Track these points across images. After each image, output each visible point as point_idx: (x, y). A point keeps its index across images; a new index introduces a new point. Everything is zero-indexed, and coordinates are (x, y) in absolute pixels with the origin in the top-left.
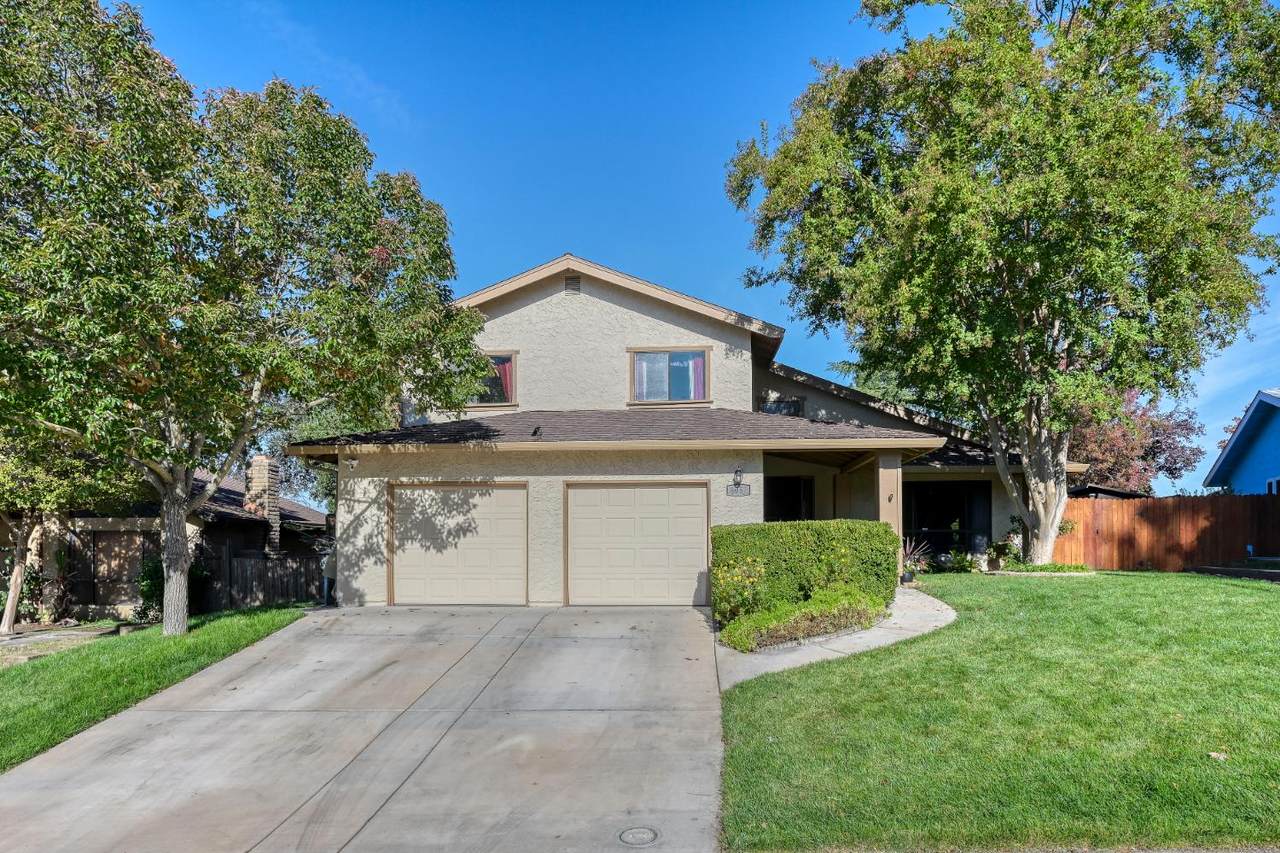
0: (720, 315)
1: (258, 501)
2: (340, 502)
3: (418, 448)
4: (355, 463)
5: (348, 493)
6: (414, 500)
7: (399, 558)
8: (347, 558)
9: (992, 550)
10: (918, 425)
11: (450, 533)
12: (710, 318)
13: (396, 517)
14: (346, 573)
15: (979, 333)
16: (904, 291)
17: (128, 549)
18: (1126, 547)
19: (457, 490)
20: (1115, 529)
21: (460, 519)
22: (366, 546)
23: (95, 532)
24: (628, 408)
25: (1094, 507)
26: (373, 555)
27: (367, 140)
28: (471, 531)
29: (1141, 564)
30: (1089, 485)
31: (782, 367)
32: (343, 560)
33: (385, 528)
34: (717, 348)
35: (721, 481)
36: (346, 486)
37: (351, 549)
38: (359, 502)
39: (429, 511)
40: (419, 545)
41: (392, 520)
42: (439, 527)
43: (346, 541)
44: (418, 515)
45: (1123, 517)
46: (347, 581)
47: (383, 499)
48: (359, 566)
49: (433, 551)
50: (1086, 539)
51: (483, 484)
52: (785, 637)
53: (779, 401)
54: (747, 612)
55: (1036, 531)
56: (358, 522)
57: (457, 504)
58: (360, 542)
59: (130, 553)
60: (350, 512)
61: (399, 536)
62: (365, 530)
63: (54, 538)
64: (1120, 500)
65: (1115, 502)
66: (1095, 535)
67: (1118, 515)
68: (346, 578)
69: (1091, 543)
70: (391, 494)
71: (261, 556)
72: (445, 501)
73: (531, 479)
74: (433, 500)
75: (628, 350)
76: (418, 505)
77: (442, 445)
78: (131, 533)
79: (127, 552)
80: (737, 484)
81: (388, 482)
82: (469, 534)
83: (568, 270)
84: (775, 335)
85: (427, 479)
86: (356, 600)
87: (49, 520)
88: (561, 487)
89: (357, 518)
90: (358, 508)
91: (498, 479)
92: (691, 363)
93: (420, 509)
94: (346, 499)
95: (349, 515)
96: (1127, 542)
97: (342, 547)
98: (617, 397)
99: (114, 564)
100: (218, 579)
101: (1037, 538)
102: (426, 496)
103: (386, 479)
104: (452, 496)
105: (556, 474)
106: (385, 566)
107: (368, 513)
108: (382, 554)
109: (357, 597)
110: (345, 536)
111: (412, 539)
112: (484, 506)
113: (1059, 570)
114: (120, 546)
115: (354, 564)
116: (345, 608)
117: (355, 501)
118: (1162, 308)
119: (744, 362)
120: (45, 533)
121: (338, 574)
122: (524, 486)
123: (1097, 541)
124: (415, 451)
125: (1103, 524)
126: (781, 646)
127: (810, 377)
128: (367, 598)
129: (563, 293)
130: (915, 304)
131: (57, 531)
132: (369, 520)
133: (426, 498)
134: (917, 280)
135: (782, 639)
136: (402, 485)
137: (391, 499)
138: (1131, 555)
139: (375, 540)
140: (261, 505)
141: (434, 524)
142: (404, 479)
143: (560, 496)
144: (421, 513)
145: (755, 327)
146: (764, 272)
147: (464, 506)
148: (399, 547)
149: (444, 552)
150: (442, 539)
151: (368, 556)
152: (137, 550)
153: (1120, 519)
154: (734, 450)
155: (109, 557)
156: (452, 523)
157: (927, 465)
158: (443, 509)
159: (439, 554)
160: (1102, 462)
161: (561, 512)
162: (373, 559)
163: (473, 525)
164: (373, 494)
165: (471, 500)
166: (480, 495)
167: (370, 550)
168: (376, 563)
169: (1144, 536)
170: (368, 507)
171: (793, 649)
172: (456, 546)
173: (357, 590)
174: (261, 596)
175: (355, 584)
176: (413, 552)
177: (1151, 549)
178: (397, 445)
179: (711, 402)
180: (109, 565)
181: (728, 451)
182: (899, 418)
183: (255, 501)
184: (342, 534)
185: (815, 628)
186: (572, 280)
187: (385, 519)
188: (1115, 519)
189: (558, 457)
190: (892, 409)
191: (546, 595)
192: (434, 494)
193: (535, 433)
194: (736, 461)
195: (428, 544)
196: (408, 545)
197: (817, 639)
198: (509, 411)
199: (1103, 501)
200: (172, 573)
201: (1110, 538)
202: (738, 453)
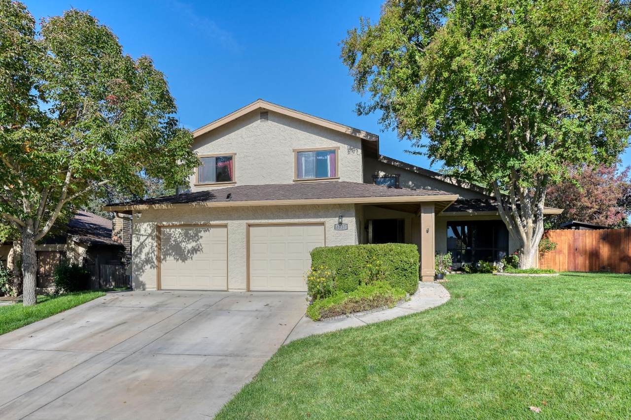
0: (343, 129)
1: (118, 235)
2: (133, 236)
3: (167, 206)
4: (140, 215)
5: (137, 231)
6: (171, 234)
7: (164, 265)
8: (137, 265)
9: (504, 260)
10: (464, 188)
11: (189, 251)
12: (339, 131)
13: (162, 243)
14: (137, 273)
15: (477, 130)
16: (430, 107)
17: (53, 259)
18: (594, 258)
19: (192, 228)
20: (587, 248)
21: (194, 244)
22: (146, 259)
23: (38, 251)
24: (294, 183)
25: (574, 234)
26: (150, 263)
27: (118, 38)
28: (199, 251)
29: (604, 268)
30: (574, 221)
31: (385, 158)
32: (135, 266)
33: (155, 249)
34: (343, 149)
35: (331, 222)
36: (136, 228)
37: (139, 260)
38: (143, 235)
39: (178, 240)
40: (173, 258)
41: (159, 245)
42: (183, 248)
43: (136, 256)
44: (172, 242)
45: (593, 241)
46: (137, 278)
47: (154, 234)
48: (142, 269)
49: (180, 261)
50: (569, 253)
51: (204, 225)
52: (338, 312)
53: (385, 177)
54: (322, 297)
55: (522, 249)
56: (142, 246)
57: (192, 236)
58: (143, 257)
59: (54, 262)
60: (138, 241)
61: (163, 253)
62: (146, 250)
63: (18, 254)
64: (591, 231)
65: (588, 232)
66: (574, 251)
67: (588, 239)
68: (137, 275)
69: (572, 255)
70: (159, 232)
71: (119, 264)
72: (186, 234)
73: (229, 222)
74: (180, 233)
75: (294, 151)
76: (173, 237)
77: (183, 204)
78: (54, 252)
79: (53, 262)
80: (340, 223)
81: (157, 225)
82: (198, 252)
83: (260, 108)
84: (374, 139)
85: (176, 223)
86: (141, 287)
87: (16, 245)
88: (245, 227)
89: (142, 244)
90: (142, 239)
91: (212, 223)
92: (329, 157)
93: (174, 239)
94: (136, 234)
95: (138, 242)
96: (594, 255)
97: (134, 259)
98: (288, 177)
99: (47, 267)
100: (93, 275)
101: (523, 254)
102: (177, 232)
103: (156, 223)
104: (190, 232)
105: (242, 219)
106: (155, 269)
107: (147, 242)
108: (154, 263)
109: (142, 285)
110: (135, 254)
111: (170, 255)
112: (206, 237)
113: (534, 273)
114: (50, 259)
115: (140, 269)
116: (136, 292)
117: (140, 235)
118: (592, 110)
119: (357, 156)
120: (15, 252)
121: (133, 273)
122: (225, 226)
123: (576, 255)
124: (166, 208)
125: (580, 244)
126: (336, 318)
127: (402, 163)
128: (147, 286)
129: (259, 121)
130: (436, 114)
131: (19, 251)
132: (147, 245)
133: (177, 233)
134: (437, 101)
135: (338, 314)
136: (164, 226)
137: (159, 234)
138: (597, 263)
139: (150, 255)
140: (120, 237)
141: (181, 247)
142: (165, 223)
143: (245, 231)
144: (174, 241)
145: (362, 135)
146: (366, 105)
147: (196, 237)
148: (163, 260)
149: (186, 261)
150: (185, 255)
151: (147, 264)
152: (58, 260)
153: (591, 241)
154: (338, 204)
155: (45, 264)
156: (189, 246)
157: (465, 211)
158: (185, 239)
159: (183, 263)
160: (591, 208)
161: (245, 240)
162: (149, 266)
163: (200, 247)
164: (149, 231)
165: (199, 234)
166: (204, 231)
167: (148, 261)
168: (151, 267)
169: (605, 251)
170: (147, 238)
171: (342, 320)
172: (192, 259)
173: (142, 282)
174: (113, 284)
175: (141, 279)
176: (170, 263)
177: (610, 258)
178: (157, 205)
179: (339, 178)
180: (45, 268)
181: (335, 205)
182: (453, 185)
183: (117, 235)
184: (134, 253)
185: (357, 308)
186: (264, 114)
187: (155, 244)
188: (587, 242)
189: (243, 210)
190: (449, 180)
191: (237, 285)
192: (181, 231)
193: (228, 197)
194: (341, 210)
195: (178, 258)
196: (168, 258)
197: (358, 314)
198: (230, 186)
199: (582, 231)
200: (26, 274)
201: (585, 252)
202: (340, 206)
